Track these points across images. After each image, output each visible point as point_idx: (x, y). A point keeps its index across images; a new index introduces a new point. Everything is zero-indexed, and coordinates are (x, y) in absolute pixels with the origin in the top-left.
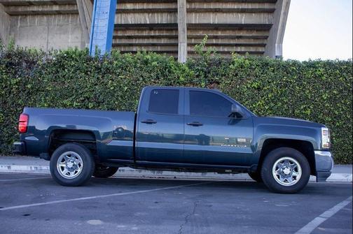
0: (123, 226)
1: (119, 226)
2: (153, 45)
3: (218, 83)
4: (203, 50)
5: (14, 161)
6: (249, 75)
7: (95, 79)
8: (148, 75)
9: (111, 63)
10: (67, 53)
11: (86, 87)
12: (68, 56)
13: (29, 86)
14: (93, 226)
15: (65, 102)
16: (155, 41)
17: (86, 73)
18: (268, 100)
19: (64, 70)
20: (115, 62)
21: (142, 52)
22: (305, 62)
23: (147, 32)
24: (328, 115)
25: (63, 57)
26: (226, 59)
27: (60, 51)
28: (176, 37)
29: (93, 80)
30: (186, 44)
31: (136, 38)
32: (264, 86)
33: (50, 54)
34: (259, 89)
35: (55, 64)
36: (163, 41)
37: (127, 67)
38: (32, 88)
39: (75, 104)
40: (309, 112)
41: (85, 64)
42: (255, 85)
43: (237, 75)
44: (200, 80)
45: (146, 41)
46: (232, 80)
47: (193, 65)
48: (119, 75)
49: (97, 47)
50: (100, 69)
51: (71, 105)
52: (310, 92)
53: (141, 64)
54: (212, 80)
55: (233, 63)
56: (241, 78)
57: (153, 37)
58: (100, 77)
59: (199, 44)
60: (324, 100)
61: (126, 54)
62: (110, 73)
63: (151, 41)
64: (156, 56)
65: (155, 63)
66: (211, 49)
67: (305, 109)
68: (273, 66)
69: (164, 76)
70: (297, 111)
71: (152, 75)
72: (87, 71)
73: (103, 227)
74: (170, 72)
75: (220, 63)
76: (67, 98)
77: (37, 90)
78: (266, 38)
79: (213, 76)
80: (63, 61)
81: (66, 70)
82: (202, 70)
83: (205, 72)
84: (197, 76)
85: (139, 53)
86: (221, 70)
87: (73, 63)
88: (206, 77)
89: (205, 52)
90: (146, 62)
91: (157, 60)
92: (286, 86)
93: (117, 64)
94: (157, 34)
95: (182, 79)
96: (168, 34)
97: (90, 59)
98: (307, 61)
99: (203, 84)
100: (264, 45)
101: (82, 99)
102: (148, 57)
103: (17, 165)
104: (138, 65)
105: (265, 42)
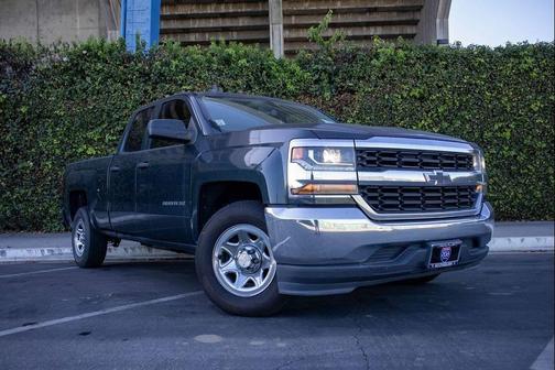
0: (261, 343)
1: (253, 343)
2: (225, 30)
3: (353, 92)
4: (325, 35)
5: (9, 242)
6: (404, 76)
7: (141, 93)
8: (232, 83)
9: (167, 64)
10: (88, 49)
11: (126, 107)
12: (90, 54)
13: (24, 110)
14: (210, 345)
15: (90, 134)
16: (228, 23)
17: (124, 83)
18: (438, 117)
19: (84, 78)
20: (174, 63)
21: (218, 43)
22: (499, 49)
23: (213, 6)
24: (541, 137)
25: (81, 56)
26: (364, 50)
27: (75, 46)
28: (266, 14)
29: (137, 96)
30: (281, 26)
31: (193, 18)
32: (430, 95)
33: (57, 51)
34: (422, 99)
35: (66, 70)
36: (242, 22)
37: (195, 69)
38: (29, 113)
39: (108, 137)
40: (508, 134)
41: (121, 68)
42: (416, 93)
43: (383, 76)
44: (322, 87)
45: (212, 23)
46: (376, 86)
47: (309, 62)
48: (181, 85)
49: (138, 37)
50: (148, 75)
51: (102, 140)
52: (510, 100)
53: (219, 64)
54: (342, 87)
55: (377, 56)
56: (391, 82)
57: (223, 16)
58: (149, 88)
59: (316, 25)
60: (534, 113)
61: (191, 48)
62: (165, 81)
63: (220, 23)
64: (243, 48)
65: (243, 61)
66: (338, 32)
67: (501, 129)
68: (445, 58)
69: (259, 84)
70: (487, 135)
71: (239, 82)
72: (125, 80)
73: (227, 346)
74: (268, 75)
75: (354, 57)
76: (92, 129)
77: (39, 116)
78: (419, 9)
79: (344, 80)
80: (80, 64)
81: (88, 79)
82: (325, 71)
83: (330, 74)
84: (316, 82)
85: (213, 45)
86: (357, 69)
87: (99, 66)
88: (331, 82)
89: (327, 38)
90: (227, 61)
91: (246, 55)
92: (468, 91)
93: (177, 66)
94: (231, 9)
95: (291, 87)
96: (249, 10)
97: (130, 58)
98: (504, 46)
99: (327, 94)
100: (414, 23)
101: (119, 128)
102: (230, 51)
103: (17, 248)
104: (215, 66)
105: (417, 16)
